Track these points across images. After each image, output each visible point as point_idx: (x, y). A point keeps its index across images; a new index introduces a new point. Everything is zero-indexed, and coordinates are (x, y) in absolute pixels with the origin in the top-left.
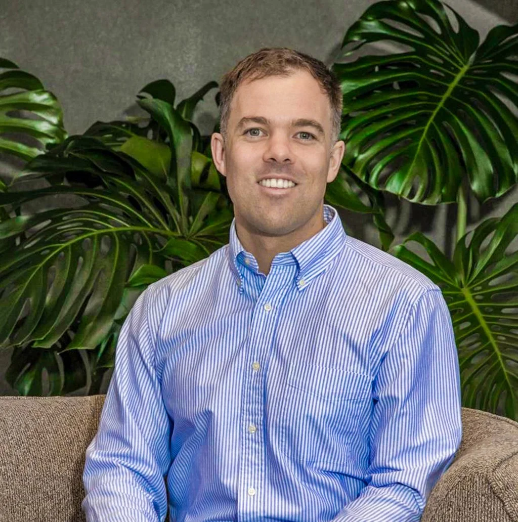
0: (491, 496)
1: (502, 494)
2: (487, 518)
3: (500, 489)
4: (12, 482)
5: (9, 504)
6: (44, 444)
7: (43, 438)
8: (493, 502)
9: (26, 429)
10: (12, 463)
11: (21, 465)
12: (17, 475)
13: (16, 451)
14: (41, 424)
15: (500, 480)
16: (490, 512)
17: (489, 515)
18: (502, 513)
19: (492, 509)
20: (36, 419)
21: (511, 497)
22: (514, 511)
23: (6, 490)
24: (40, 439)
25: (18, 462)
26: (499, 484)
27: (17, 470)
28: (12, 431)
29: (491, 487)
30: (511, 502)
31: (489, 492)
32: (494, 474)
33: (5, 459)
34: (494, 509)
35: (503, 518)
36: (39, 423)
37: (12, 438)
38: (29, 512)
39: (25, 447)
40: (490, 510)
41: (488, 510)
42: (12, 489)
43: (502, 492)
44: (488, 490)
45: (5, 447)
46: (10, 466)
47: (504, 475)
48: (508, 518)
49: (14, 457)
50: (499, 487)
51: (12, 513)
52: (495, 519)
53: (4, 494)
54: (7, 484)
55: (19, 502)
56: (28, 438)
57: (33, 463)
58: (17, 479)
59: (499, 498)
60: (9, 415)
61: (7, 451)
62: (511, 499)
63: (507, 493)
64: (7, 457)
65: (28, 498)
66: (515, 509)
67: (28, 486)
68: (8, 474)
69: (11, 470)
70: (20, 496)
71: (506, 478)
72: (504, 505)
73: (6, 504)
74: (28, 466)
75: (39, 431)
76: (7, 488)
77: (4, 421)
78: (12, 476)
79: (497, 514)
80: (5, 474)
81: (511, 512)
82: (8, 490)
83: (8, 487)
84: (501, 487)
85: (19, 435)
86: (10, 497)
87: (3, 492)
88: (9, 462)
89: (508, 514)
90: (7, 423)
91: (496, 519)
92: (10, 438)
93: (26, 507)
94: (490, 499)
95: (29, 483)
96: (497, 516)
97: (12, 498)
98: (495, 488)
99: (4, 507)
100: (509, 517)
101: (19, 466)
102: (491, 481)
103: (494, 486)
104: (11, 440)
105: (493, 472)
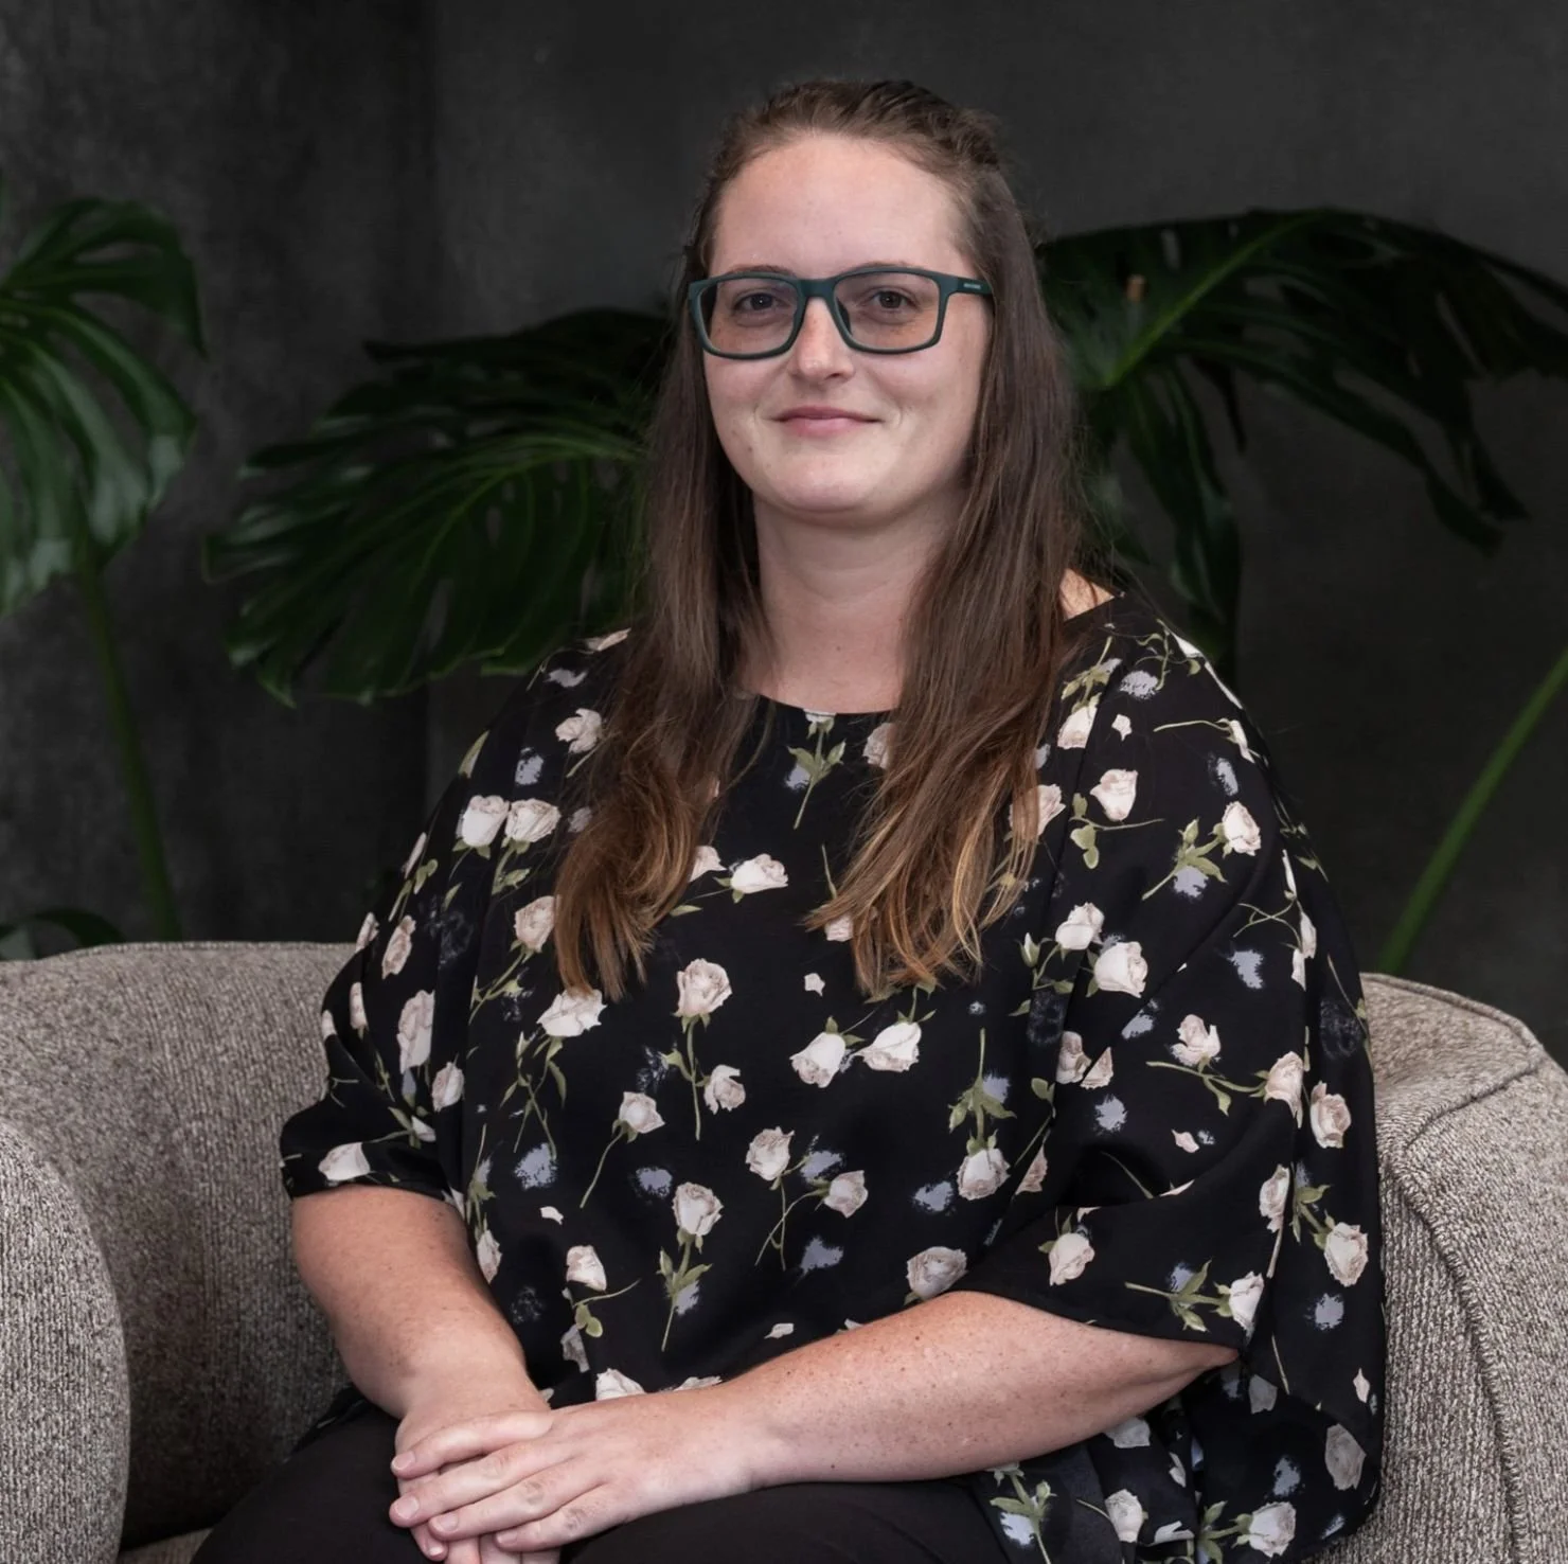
0: (1400, 1212)
1: (1426, 1206)
2: (1392, 1270)
3: (1424, 1192)
4: (218, 1164)
5: (206, 1223)
6: (310, 1065)
7: (310, 1051)
8: (1405, 1225)
9: (266, 1027)
10: (221, 1114)
11: (244, 1121)
12: (231, 1145)
13: (233, 1083)
14: (306, 1014)
15: (1423, 1169)
16: (1399, 1252)
17: (1396, 1262)
18: (1427, 1254)
19: (1404, 1246)
20: (294, 1001)
21: (1451, 1212)
22: (1459, 1249)
23: (201, 1185)
24: (300, 1053)
25: (238, 1113)
26: (1419, 1179)
27: (232, 1132)
28: (227, 1031)
29: (1400, 1189)
30: (1450, 1227)
31: (1396, 1201)
32: (1409, 1153)
33: (203, 1104)
34: (1408, 1244)
35: (1431, 1268)
36: (301, 1013)
37: (226, 1050)
38: (259, 1243)
39: (259, 1073)
40: (1397, 1247)
41: (1393, 1247)
42: (217, 1183)
43: (1427, 1201)
44: (1393, 1197)
45: (205, 1072)
46: (215, 1122)
47: (1433, 1154)
48: (1443, 1268)
49: (227, 1098)
50: (1420, 1186)
51: (213, 1243)
52: (1410, 1272)
53: (195, 1195)
54: (202, 1170)
55: (234, 1216)
56: (268, 1048)
57: (277, 1115)
58: (230, 1156)
59: (1419, 1216)
60: (223, 990)
61: (210, 1082)
62: (1452, 1218)
63: (1442, 1202)
64: (208, 1098)
65: (260, 1207)
66: (1463, 1245)
67: (261, 1176)
68: (209, 1143)
69: (216, 1132)
70: (239, 1201)
71: (1439, 1164)
72: (1433, 1237)
73: (198, 1222)
74: (264, 1122)
75: (299, 1030)
76: (203, 1180)
77: (208, 1006)
78: (219, 1149)
79: (1415, 1257)
80: (199, 1144)
81: (1451, 1253)
82: (207, 1184)
83: (207, 1177)
84: (1425, 1185)
85: (245, 1042)
86: (210, 1204)
87: (191, 1190)
88: (211, 1112)
89: (1443, 1257)
90: (216, 1010)
91: (1414, 1271)
92: (219, 1049)
93: (254, 1229)
94: (1398, 1220)
95: (263, 1167)
96: (1416, 1263)
97: (217, 1208)
98: (1408, 1189)
99: (193, 1229)
100: (1447, 1267)
101: (240, 1122)
102: (1397, 1171)
103: (1407, 1185)
104: (222, 1054)
105: (1405, 1148)
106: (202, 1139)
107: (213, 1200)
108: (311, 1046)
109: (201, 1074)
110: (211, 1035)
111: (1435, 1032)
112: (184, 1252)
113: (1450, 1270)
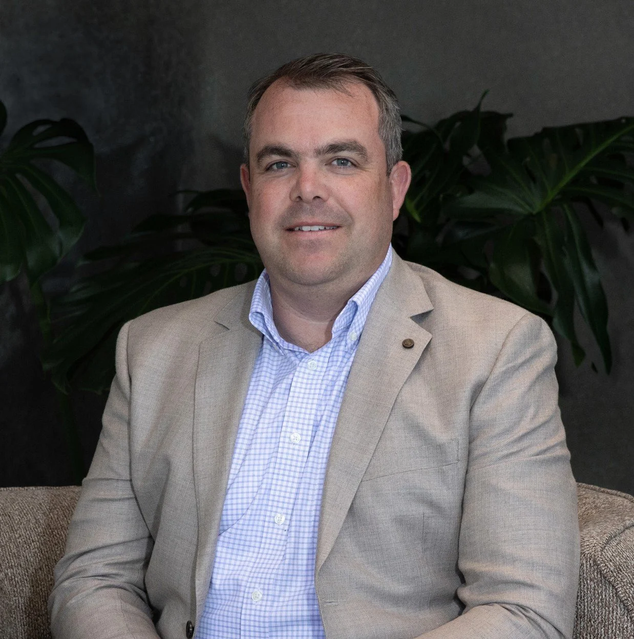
0: (601, 581)
1: (613, 578)
2: (598, 608)
3: (611, 571)
4: (21, 588)
5: (17, 616)
6: (58, 542)
7: (58, 535)
8: (604, 587)
9: (37, 525)
10: (20, 566)
11: (31, 568)
12: (26, 580)
13: (25, 551)
14: (54, 519)
15: (611, 561)
16: (601, 600)
17: (600, 604)
18: (615, 600)
19: (604, 597)
20: (47, 512)
21: (625, 581)
22: (629, 597)
23: (14, 598)
24: (53, 537)
25: (28, 565)
26: (609, 566)
27: (27, 574)
28: (19, 527)
29: (600, 571)
30: (625, 587)
31: (599, 576)
32: (604, 554)
33: (12, 561)
34: (605, 596)
35: (616, 606)
36: (51, 518)
37: (20, 536)
38: (42, 625)
39: (36, 546)
40: (601, 597)
41: (599, 597)
42: (21, 597)
43: (614, 576)
44: (597, 574)
45: (12, 546)
46: (18, 569)
47: (614, 554)
48: (622, 606)
49: (23, 558)
50: (610, 569)
51: (21, 625)
52: (607, 608)
53: (12, 603)
54: (14, 591)
55: (30, 613)
56: (39, 535)
57: (46, 565)
58: (26, 585)
59: (610, 582)
60: (15, 509)
61: (15, 551)
62: (625, 583)
63: (620, 576)
64: (14, 558)
65: (41, 607)
66: (631, 595)
67: (41, 594)
68: (16, 579)
69: (19, 574)
70: (32, 605)
71: (617, 559)
72: (617, 593)
73: (14, 616)
74: (40, 569)
75: (52, 527)
76: (14, 596)
77: (9, 516)
78: (21, 581)
79: (609, 602)
80: (12, 580)
81: (625, 600)
82: (17, 598)
83: (17, 595)
84: (612, 569)
85: (28, 532)
86: (19, 607)
87: (10, 601)
88: (16, 565)
89: (622, 601)
90: (13, 519)
91: (609, 608)
92: (17, 536)
93: (39, 618)
94: (600, 584)
95: (41, 589)
96: (609, 604)
97: (22, 609)
98: (604, 570)
99: (12, 619)
100: (624, 605)
101: (29, 569)
102: (599, 562)
103: (603, 569)
104: (18, 538)
105: (602, 551)
106: (13, 577)
107: (20, 605)
108: (58, 534)
109: (10, 547)
110: (12, 530)
111: (594, 502)
112: (9, 630)
113: (625, 606)
